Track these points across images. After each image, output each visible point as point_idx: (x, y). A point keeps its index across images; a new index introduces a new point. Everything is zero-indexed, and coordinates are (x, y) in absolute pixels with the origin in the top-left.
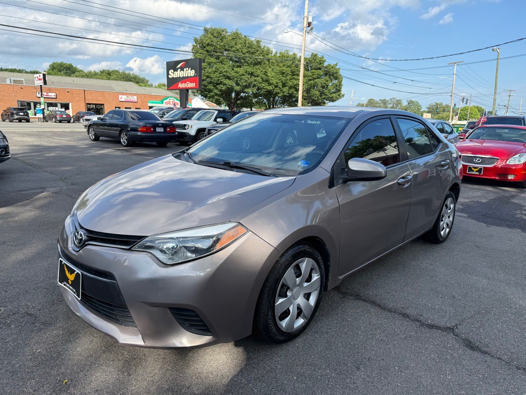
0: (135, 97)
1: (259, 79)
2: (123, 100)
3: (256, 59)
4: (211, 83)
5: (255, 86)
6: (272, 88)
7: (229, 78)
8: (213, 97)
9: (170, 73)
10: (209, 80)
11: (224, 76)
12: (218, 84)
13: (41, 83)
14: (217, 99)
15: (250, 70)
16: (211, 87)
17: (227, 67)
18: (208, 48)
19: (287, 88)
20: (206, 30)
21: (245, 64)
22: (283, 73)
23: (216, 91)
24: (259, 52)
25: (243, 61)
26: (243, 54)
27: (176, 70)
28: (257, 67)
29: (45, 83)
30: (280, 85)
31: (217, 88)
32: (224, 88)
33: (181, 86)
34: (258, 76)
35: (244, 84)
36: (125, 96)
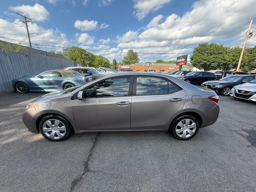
0: (174, 68)
1: (220, 59)
2: (170, 69)
3: (219, 52)
4: (197, 62)
5: (217, 62)
6: (226, 62)
7: (205, 60)
8: (198, 67)
9: (178, 60)
10: (197, 61)
11: (203, 59)
12: (201, 62)
13: (149, 65)
14: (199, 67)
15: (215, 56)
16: (197, 63)
17: (205, 56)
18: (199, 51)
19: (235, 61)
20: (199, 45)
21: (214, 54)
22: (234, 56)
23: (199, 65)
24: (221, 49)
25: (213, 53)
26: (214, 51)
27: (179, 59)
28: (219, 55)
29: (150, 65)
30: (231, 61)
31: (200, 64)
32: (202, 63)
33: (180, 64)
34: (219, 58)
35: (212, 61)
36: (171, 68)
